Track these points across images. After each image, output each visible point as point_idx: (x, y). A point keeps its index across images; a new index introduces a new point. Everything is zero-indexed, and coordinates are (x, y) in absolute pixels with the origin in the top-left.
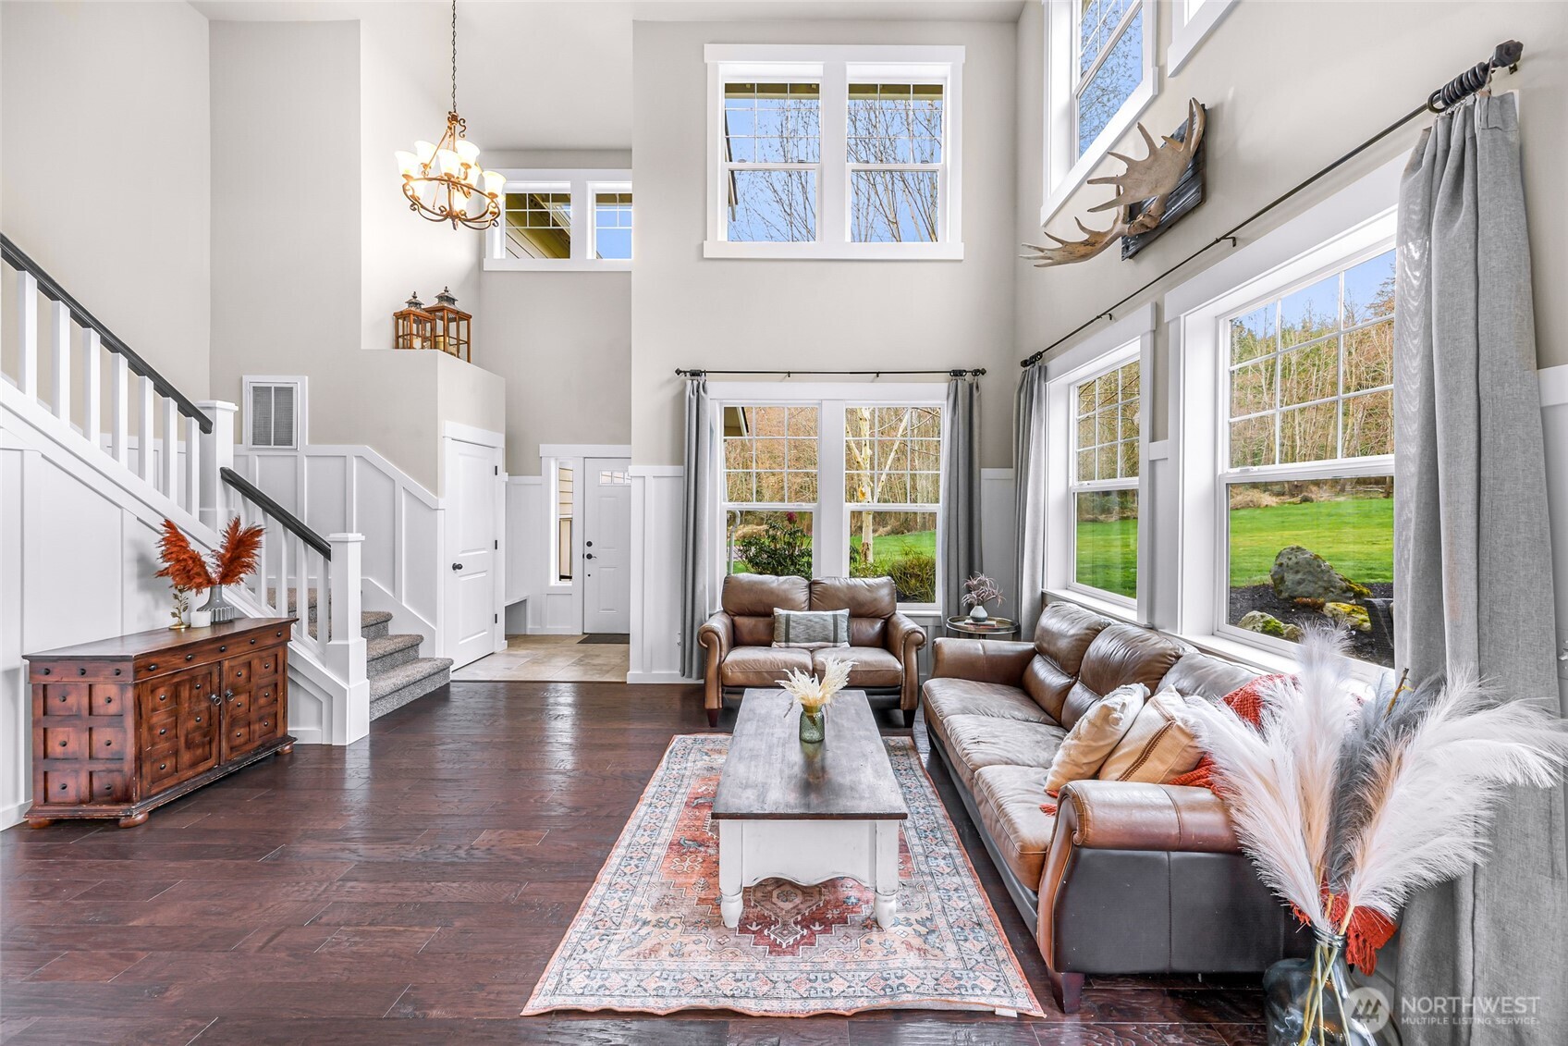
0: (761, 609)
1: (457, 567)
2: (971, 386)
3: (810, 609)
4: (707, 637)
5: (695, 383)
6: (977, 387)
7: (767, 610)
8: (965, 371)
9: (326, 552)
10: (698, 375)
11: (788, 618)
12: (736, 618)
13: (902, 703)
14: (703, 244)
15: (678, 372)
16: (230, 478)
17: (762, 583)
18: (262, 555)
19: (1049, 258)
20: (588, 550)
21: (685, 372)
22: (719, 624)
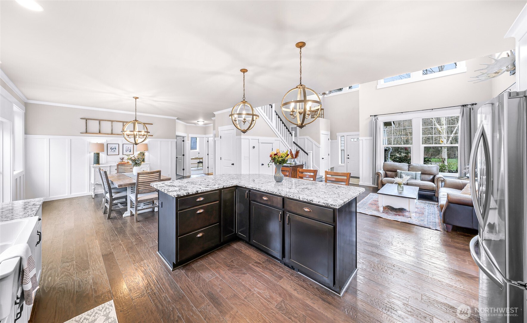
0: (394, 170)
1: (323, 158)
2: (470, 109)
3: (408, 171)
4: (378, 174)
5: (375, 118)
6: (473, 109)
7: (395, 170)
8: (467, 105)
9: (307, 154)
10: (376, 116)
11: (401, 173)
12: (387, 172)
13: (436, 195)
14: (377, 86)
15: (371, 116)
16: (294, 143)
17: (394, 164)
18: (299, 154)
19: (480, 80)
20: (348, 157)
21: (373, 116)
22: (382, 172)
